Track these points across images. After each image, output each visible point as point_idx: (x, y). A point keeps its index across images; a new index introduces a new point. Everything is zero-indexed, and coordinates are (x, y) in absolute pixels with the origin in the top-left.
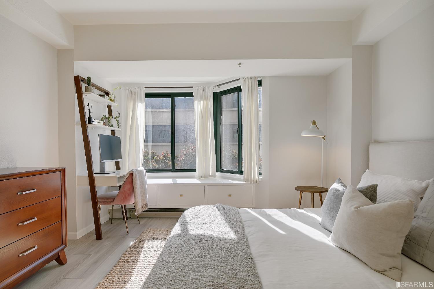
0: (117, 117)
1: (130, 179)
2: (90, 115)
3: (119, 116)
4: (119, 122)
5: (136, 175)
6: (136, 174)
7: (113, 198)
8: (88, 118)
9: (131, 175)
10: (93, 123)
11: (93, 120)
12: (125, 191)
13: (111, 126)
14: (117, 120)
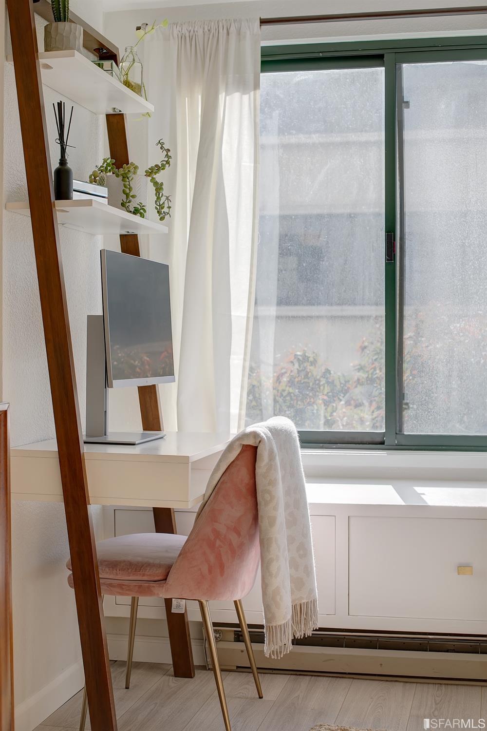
0: (157, 169)
1: (243, 474)
2: (63, 162)
3: (168, 162)
4: (165, 192)
5: (272, 457)
6: (271, 452)
7: (160, 566)
8: (59, 172)
9: (249, 454)
10: (76, 196)
11: (76, 184)
12: (217, 534)
13: (136, 212)
14: (156, 183)
